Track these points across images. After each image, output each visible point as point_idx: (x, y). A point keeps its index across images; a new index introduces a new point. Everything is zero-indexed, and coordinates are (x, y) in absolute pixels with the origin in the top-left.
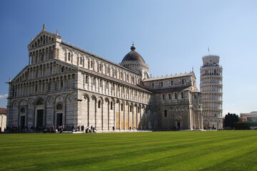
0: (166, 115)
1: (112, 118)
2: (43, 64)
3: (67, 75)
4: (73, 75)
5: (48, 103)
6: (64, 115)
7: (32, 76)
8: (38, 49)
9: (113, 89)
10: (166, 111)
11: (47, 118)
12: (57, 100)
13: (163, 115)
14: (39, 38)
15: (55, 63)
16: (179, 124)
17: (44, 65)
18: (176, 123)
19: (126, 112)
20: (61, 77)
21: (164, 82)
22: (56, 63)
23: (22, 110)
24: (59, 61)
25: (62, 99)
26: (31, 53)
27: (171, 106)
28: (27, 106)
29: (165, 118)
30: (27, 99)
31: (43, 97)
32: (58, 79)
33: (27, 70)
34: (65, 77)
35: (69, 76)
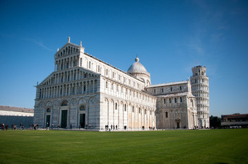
0: (167, 116)
1: (125, 118)
2: (67, 71)
3: (90, 80)
4: (96, 81)
5: (72, 105)
6: (86, 115)
7: (57, 80)
8: (64, 58)
9: (126, 93)
10: (167, 113)
11: (71, 118)
12: (81, 103)
13: (164, 116)
14: (65, 49)
15: (78, 70)
16: (178, 124)
17: (69, 72)
18: (176, 123)
19: (136, 114)
20: (84, 82)
21: (164, 88)
22: (80, 70)
23: (48, 110)
24: (82, 68)
25: (85, 101)
26: (57, 62)
27: (172, 109)
28: (52, 106)
29: (166, 119)
30: (52, 100)
31: (68, 99)
32: (81, 83)
33: (53, 76)
34: (88, 82)
35: (92, 81)
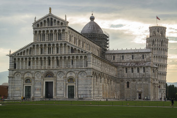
2: (51, 44)
4: (85, 57)
5: (58, 77)
6: (76, 87)
11: (58, 89)
12: (69, 75)
15: (65, 44)
17: (54, 45)
18: (138, 94)
19: (106, 84)
20: (73, 57)
21: (125, 56)
22: (67, 44)
24: (70, 43)
26: (36, 32)
27: (134, 79)
28: (34, 78)
29: (127, 89)
30: (32, 72)
31: (54, 72)
32: (69, 57)
33: (32, 46)
34: (77, 57)
35: (81, 57)
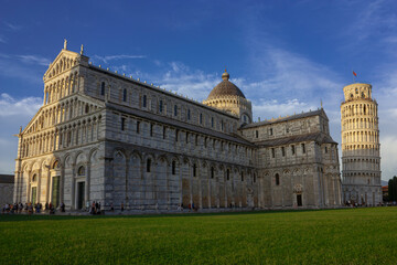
0: (278, 183)
4: (100, 117)
5: (66, 166)
6: (86, 184)
8: (57, 80)
10: (277, 175)
11: (65, 190)
12: (79, 160)
13: (274, 183)
14: (58, 62)
15: (77, 99)
16: (299, 198)
18: (295, 195)
19: (204, 180)
20: (84, 122)
21: (274, 127)
22: (79, 99)
23: (34, 178)
24: (81, 95)
25: (85, 158)
27: (286, 168)
28: (40, 170)
29: (276, 188)
30: (40, 159)
32: (79, 123)
33: (41, 114)
34: (89, 120)
35: (94, 118)
